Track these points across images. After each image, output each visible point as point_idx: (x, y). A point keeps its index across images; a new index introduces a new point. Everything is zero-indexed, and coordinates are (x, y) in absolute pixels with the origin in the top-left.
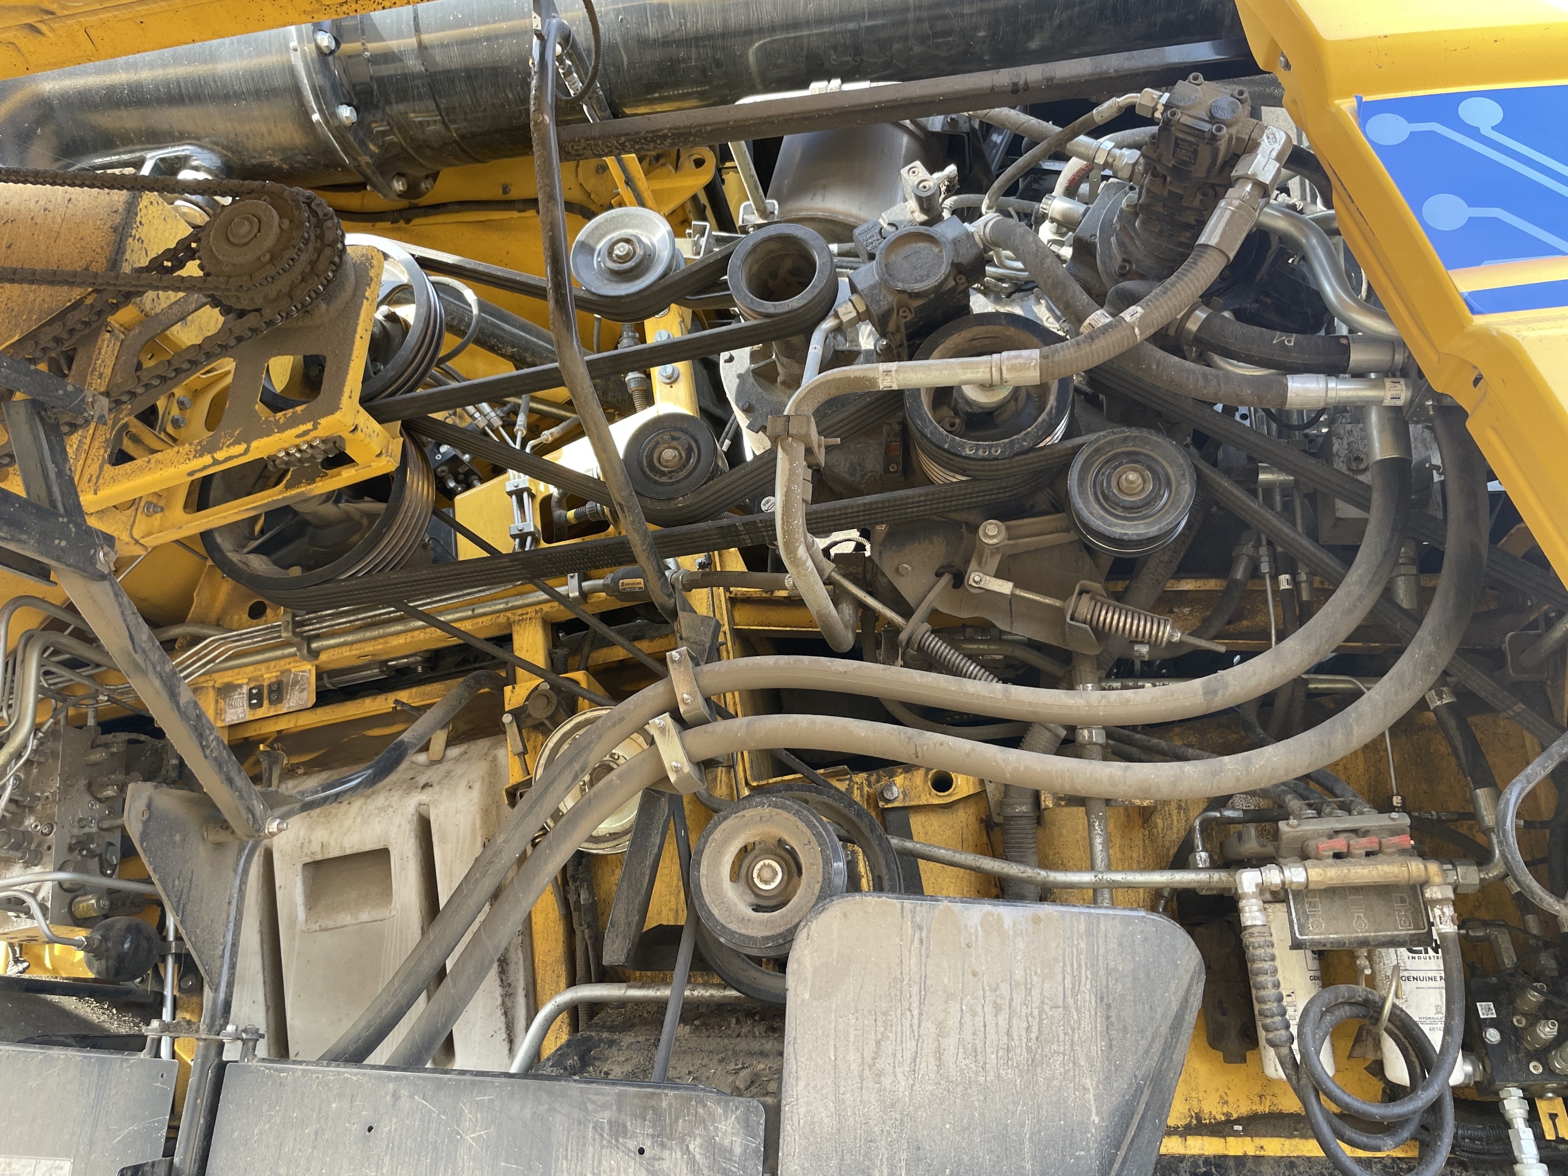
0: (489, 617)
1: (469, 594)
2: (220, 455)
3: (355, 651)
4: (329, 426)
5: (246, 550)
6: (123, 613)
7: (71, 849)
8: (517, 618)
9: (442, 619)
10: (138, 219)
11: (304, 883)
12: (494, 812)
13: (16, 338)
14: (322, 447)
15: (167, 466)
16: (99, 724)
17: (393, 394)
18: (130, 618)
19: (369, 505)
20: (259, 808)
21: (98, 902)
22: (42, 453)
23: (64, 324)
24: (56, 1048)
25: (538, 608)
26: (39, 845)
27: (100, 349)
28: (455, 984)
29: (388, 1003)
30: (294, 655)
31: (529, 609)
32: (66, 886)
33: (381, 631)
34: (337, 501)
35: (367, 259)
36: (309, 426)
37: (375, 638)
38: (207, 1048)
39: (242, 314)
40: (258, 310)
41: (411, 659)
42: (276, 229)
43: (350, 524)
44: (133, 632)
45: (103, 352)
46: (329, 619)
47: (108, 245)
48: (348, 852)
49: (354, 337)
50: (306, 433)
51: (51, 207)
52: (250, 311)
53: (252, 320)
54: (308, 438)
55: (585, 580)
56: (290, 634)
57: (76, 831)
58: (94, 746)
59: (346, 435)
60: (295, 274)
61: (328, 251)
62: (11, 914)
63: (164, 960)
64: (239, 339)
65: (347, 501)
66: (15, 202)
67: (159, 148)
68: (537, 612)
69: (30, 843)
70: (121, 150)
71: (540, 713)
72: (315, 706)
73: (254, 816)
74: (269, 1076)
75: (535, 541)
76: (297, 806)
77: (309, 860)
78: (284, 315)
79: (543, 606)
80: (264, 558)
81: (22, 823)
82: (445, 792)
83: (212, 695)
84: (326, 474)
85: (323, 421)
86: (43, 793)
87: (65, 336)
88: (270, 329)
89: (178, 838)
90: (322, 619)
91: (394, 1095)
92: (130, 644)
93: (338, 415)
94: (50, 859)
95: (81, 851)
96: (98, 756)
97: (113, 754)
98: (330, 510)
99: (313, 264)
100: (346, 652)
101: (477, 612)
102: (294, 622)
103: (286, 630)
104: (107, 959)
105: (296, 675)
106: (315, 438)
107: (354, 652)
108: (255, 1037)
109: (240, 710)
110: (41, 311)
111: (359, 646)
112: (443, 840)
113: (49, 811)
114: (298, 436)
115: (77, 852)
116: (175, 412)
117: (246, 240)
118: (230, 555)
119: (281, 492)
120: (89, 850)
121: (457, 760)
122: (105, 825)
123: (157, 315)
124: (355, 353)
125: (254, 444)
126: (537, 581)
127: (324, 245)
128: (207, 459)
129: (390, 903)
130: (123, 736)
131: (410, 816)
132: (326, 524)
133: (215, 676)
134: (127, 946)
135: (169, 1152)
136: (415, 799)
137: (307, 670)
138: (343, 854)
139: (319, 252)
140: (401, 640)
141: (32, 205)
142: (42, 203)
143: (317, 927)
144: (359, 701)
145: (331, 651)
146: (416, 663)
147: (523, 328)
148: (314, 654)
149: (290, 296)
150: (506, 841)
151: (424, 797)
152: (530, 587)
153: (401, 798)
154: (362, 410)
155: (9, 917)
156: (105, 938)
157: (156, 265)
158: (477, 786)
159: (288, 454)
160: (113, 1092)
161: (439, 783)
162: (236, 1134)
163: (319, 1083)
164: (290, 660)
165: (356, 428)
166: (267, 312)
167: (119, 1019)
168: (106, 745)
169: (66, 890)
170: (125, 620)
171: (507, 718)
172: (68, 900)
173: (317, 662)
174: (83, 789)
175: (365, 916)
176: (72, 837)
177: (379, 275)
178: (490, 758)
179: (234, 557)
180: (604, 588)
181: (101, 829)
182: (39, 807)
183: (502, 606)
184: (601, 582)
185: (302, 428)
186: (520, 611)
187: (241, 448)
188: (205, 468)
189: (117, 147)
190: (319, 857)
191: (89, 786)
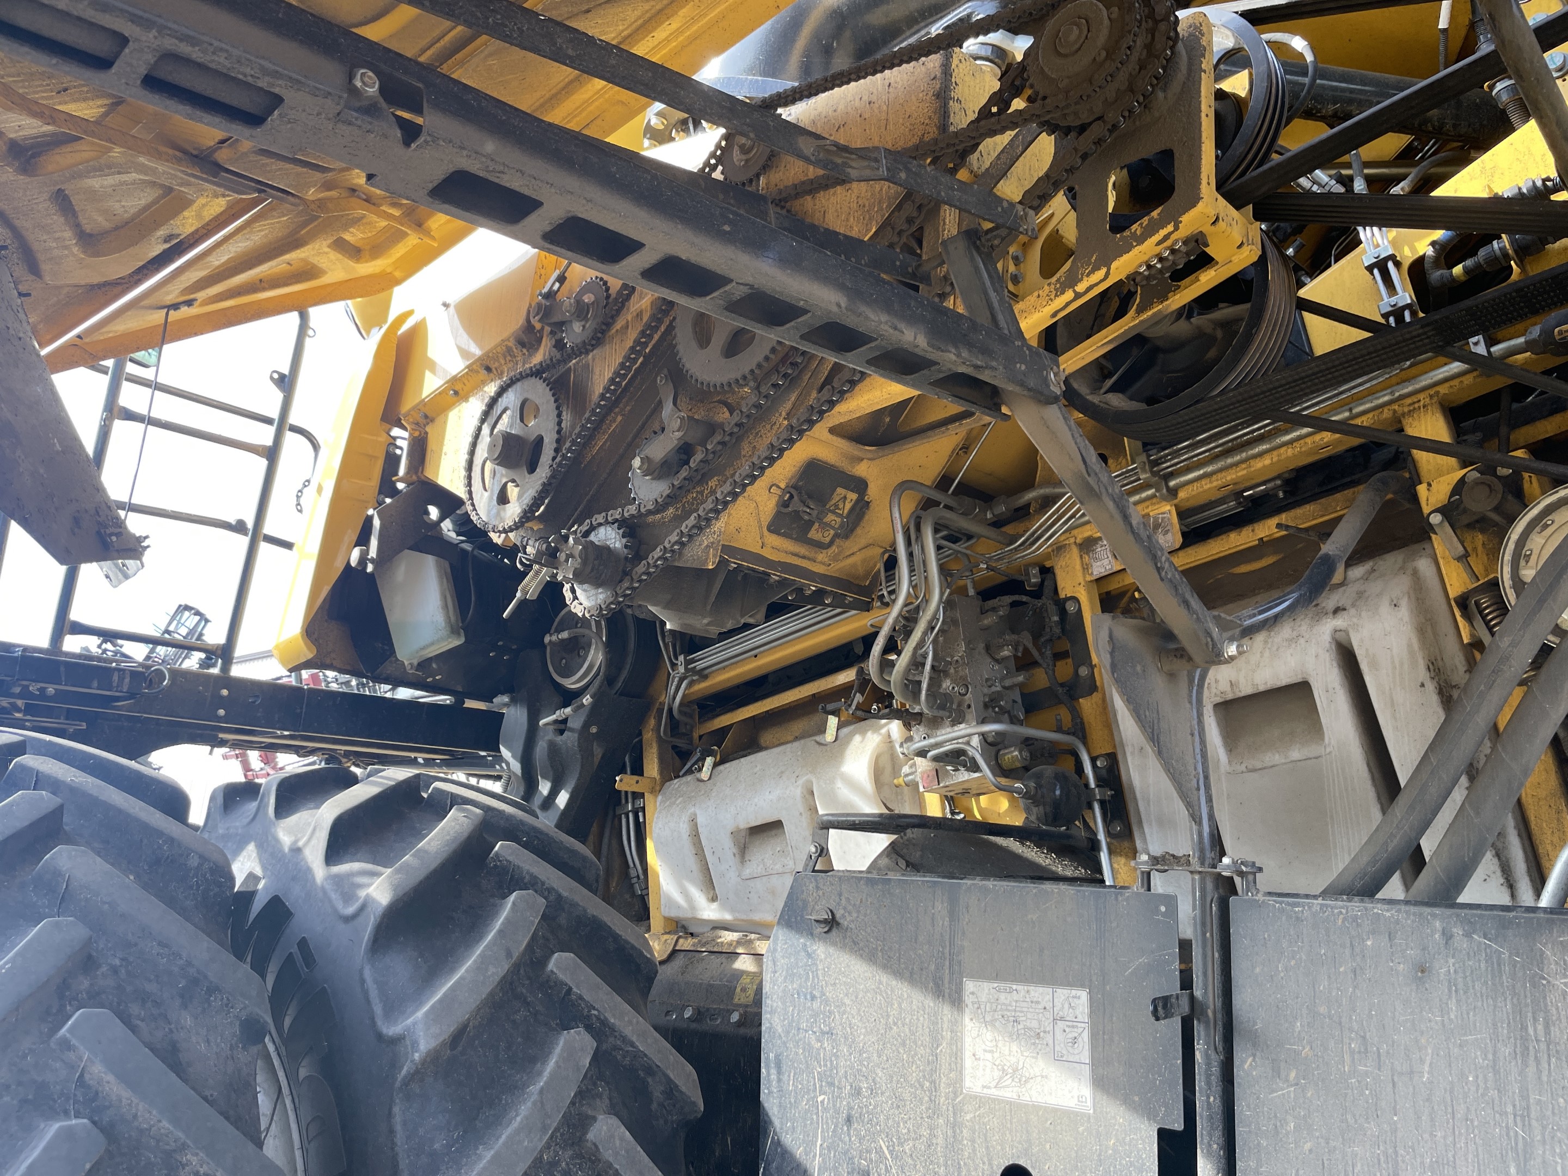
0: (1370, 415)
1: (1360, 384)
2: (1080, 288)
3: (1216, 482)
4: (1190, 222)
5: (1103, 391)
6: (1073, 436)
7: (986, 706)
8: (1406, 410)
9: (1333, 419)
10: (953, 80)
11: (1218, 724)
12: (1429, 629)
13: (874, 230)
14: (1184, 249)
15: (1031, 313)
16: (978, 593)
17: (1244, 173)
18: (1079, 440)
19: (1225, 312)
20: (1215, 631)
21: (1020, 753)
22: (984, 283)
23: (913, 202)
24: (1047, 882)
25: (1432, 392)
26: (959, 705)
27: (944, 220)
28: (1478, 814)
29: (1392, 836)
30: (1154, 496)
31: (1421, 396)
32: (990, 739)
33: (1244, 455)
34: (1189, 317)
35: (1196, 28)
36: (1170, 228)
37: (1236, 464)
38: (1203, 881)
39: (1082, 129)
40: (1099, 119)
41: (1270, 485)
42: (1106, 22)
43: (1203, 339)
44: (1084, 454)
45: (947, 221)
46: (1185, 451)
47: (935, 113)
48: (1262, 688)
49: (1200, 117)
50: (1166, 237)
51: (874, 98)
52: (1091, 123)
53: (1096, 130)
54: (1168, 243)
55: (1492, 345)
56: (1148, 475)
57: (986, 690)
58: (983, 612)
59: (1207, 229)
60: (1133, 66)
61: (1163, 26)
62: (949, 768)
63: (1090, 807)
64: (1084, 157)
65: (1199, 314)
66: (841, 107)
67: (941, 18)
68: (1431, 397)
69: (952, 703)
70: (908, 33)
71: (1480, 503)
72: (1184, 546)
73: (1212, 639)
74: (1282, 911)
75: (1413, 314)
76: (1237, 631)
77: (1219, 700)
78: (1126, 114)
79: (1439, 388)
80: (1120, 395)
81: (940, 686)
82: (1364, 614)
83: (1075, 551)
84: (1179, 287)
85: (1185, 218)
86: (952, 657)
87: (915, 214)
88: (1114, 135)
89: (1139, 668)
90: (1177, 454)
91: (1443, 933)
92: (1082, 467)
93: (1200, 205)
94: (971, 715)
95: (994, 708)
96: (989, 620)
97: (1001, 617)
98: (1183, 328)
99: (1149, 47)
100: (1206, 485)
101: (1354, 411)
102: (1150, 461)
103: (1144, 471)
104: (1044, 805)
105: (1156, 519)
106: (1176, 241)
107: (1215, 484)
108: (1255, 870)
109: (1106, 562)
110: (889, 198)
111: (1220, 475)
112: (1374, 665)
113: (961, 673)
114: (1159, 244)
115: (990, 709)
116: (1012, 268)
117: (1077, 46)
118: (1089, 398)
119: (1134, 319)
120: (1000, 707)
121: (1366, 578)
122: (1008, 683)
123: (987, 170)
124: (1204, 135)
125: (1114, 265)
126: (1449, 349)
127: (1156, 22)
128: (1069, 295)
129: (1323, 739)
130: (1008, 599)
131: (1327, 645)
132: (1177, 345)
133: (1075, 532)
134: (1058, 792)
135: (1186, 983)
136: (1327, 628)
137: (1167, 510)
138: (1255, 691)
139: (1152, 32)
140: (1267, 461)
141: (857, 103)
142: (865, 98)
143: (1243, 768)
144: (1223, 537)
145: (1190, 487)
146: (1277, 488)
147: (1343, 78)
148: (1173, 492)
149: (1131, 90)
150: (1513, 644)
151: (1339, 622)
152: (1442, 359)
153: (1312, 627)
154: (1219, 197)
155: (947, 771)
156: (1039, 786)
157: (984, 113)
158: (1404, 603)
159: (1149, 267)
160: (1114, 925)
161: (1353, 605)
162: (1258, 970)
163: (1344, 919)
164: (1148, 503)
165: (1217, 219)
166: (1110, 116)
167: (1060, 863)
168: (994, 609)
169: (990, 744)
170: (1076, 443)
171: (1436, 519)
172: (993, 754)
173: (1176, 501)
174: (983, 651)
175: (1296, 754)
176: (985, 695)
177: (1210, 42)
178: (1409, 571)
179: (1094, 399)
180: (1528, 346)
181: (1004, 687)
182: (952, 671)
183: (1386, 398)
184: (1521, 340)
185: (1163, 233)
186: (1409, 401)
187: (1101, 273)
188: (1068, 304)
189: (904, 32)
190: (1230, 696)
191: (988, 648)
